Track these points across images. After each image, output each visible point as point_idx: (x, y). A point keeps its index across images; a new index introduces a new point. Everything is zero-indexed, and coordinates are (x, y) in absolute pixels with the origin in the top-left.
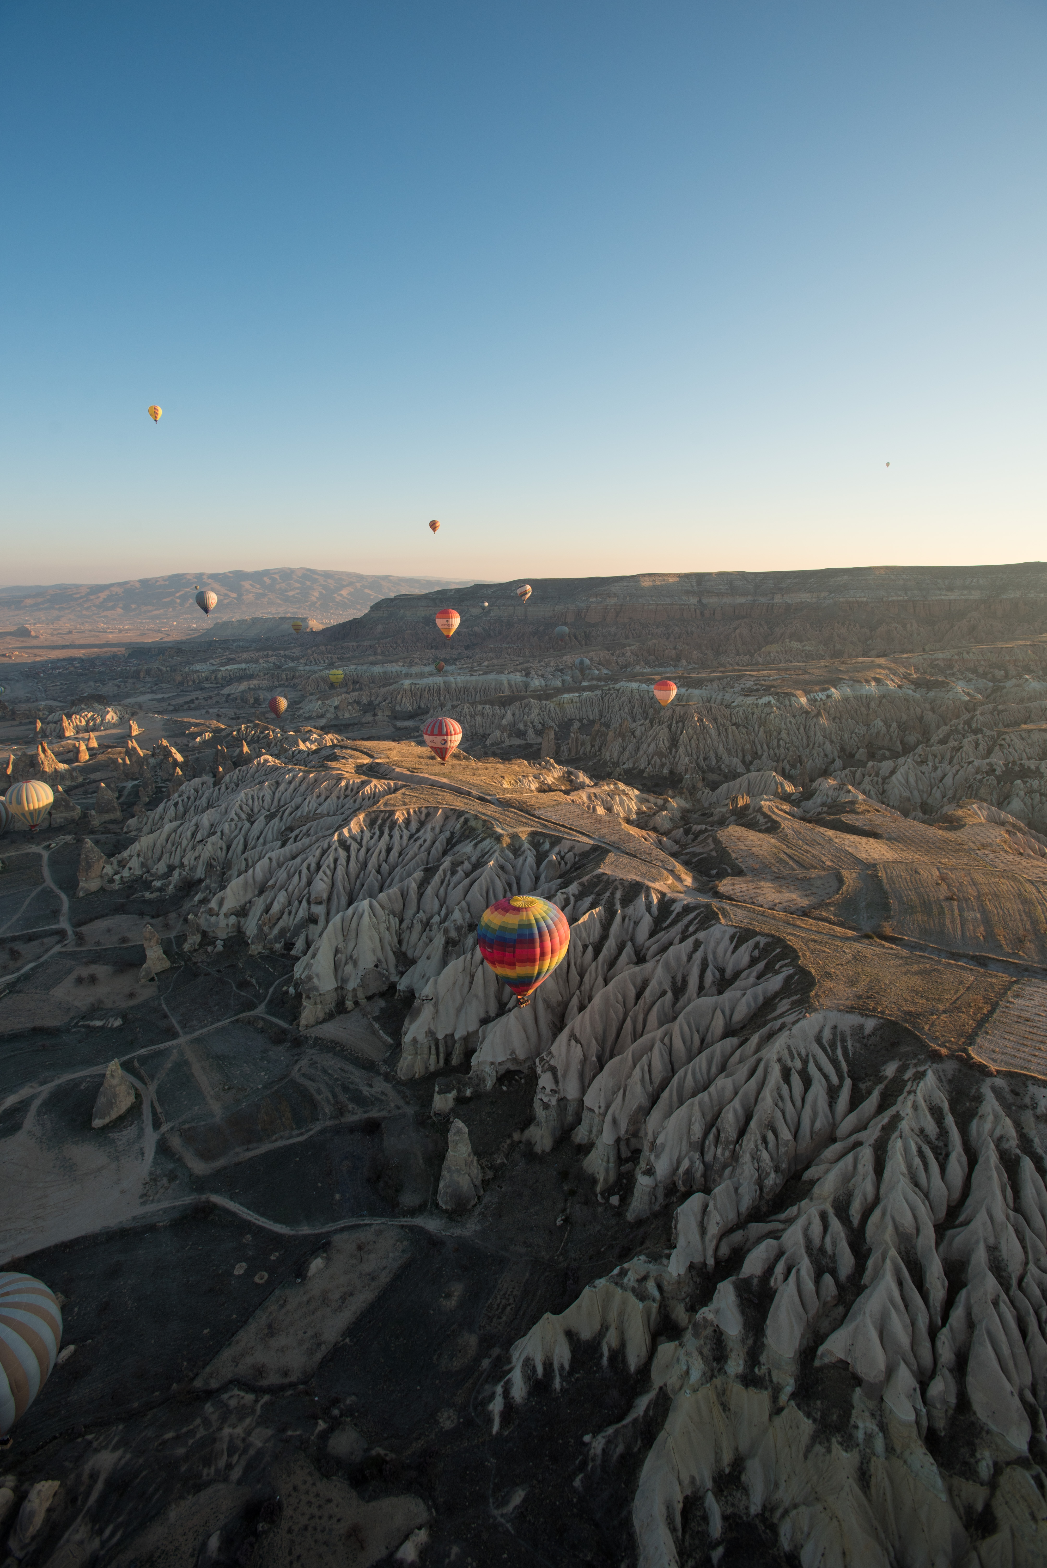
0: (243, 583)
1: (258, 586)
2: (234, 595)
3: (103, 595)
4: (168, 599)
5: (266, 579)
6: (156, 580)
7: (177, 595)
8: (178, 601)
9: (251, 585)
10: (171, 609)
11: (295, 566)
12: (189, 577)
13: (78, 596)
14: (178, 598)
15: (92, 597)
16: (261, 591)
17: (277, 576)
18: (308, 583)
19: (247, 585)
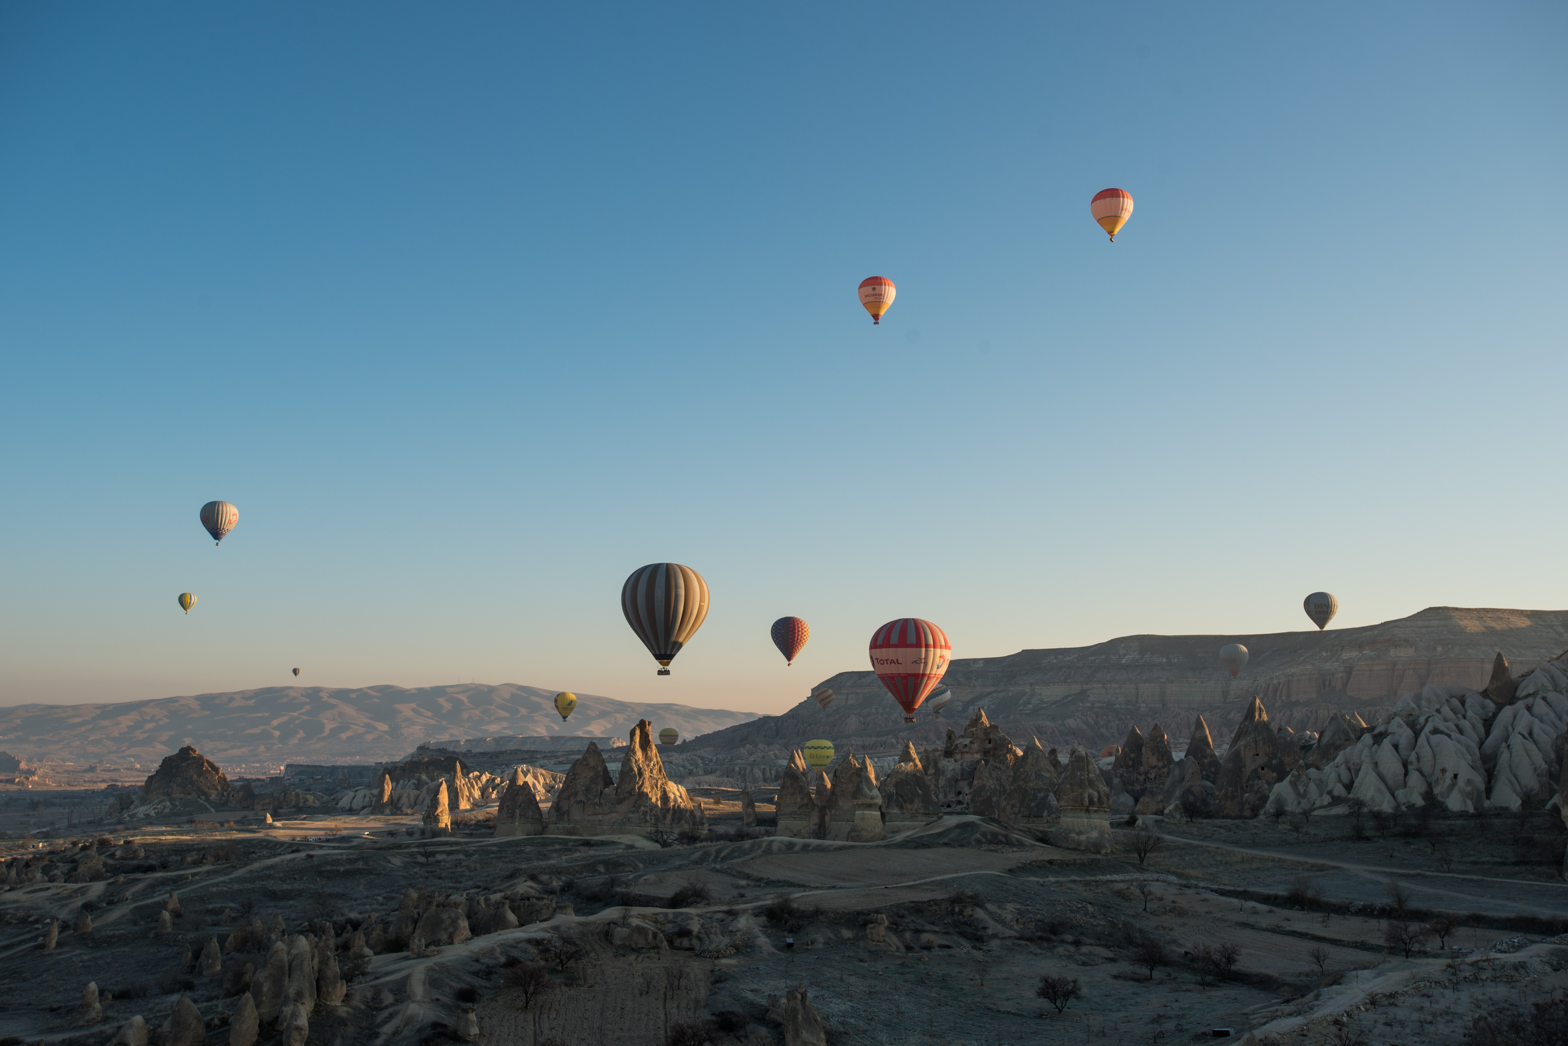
0: (399, 707)
1: (429, 714)
2: (383, 727)
3: (126, 721)
4: (257, 730)
5: (441, 701)
6: (231, 697)
7: (275, 723)
8: (277, 733)
9: (413, 710)
10: (262, 748)
11: (494, 682)
12: (292, 694)
13: (78, 720)
14: (275, 728)
15: (104, 723)
16: (433, 722)
17: (463, 697)
18: (524, 711)
19: (406, 709)
